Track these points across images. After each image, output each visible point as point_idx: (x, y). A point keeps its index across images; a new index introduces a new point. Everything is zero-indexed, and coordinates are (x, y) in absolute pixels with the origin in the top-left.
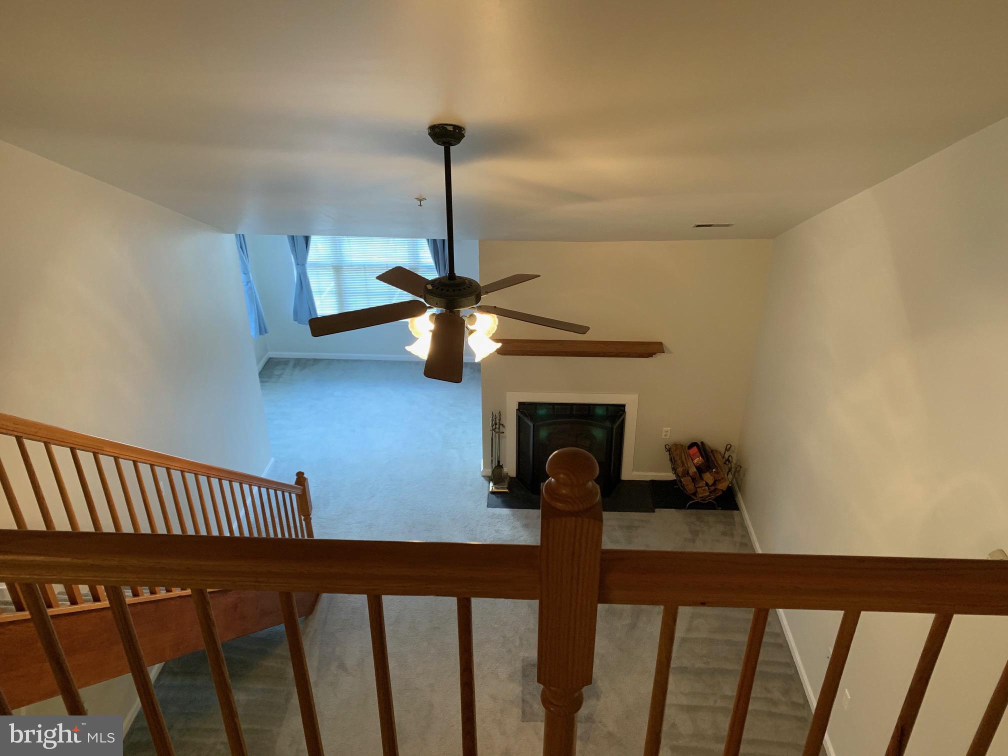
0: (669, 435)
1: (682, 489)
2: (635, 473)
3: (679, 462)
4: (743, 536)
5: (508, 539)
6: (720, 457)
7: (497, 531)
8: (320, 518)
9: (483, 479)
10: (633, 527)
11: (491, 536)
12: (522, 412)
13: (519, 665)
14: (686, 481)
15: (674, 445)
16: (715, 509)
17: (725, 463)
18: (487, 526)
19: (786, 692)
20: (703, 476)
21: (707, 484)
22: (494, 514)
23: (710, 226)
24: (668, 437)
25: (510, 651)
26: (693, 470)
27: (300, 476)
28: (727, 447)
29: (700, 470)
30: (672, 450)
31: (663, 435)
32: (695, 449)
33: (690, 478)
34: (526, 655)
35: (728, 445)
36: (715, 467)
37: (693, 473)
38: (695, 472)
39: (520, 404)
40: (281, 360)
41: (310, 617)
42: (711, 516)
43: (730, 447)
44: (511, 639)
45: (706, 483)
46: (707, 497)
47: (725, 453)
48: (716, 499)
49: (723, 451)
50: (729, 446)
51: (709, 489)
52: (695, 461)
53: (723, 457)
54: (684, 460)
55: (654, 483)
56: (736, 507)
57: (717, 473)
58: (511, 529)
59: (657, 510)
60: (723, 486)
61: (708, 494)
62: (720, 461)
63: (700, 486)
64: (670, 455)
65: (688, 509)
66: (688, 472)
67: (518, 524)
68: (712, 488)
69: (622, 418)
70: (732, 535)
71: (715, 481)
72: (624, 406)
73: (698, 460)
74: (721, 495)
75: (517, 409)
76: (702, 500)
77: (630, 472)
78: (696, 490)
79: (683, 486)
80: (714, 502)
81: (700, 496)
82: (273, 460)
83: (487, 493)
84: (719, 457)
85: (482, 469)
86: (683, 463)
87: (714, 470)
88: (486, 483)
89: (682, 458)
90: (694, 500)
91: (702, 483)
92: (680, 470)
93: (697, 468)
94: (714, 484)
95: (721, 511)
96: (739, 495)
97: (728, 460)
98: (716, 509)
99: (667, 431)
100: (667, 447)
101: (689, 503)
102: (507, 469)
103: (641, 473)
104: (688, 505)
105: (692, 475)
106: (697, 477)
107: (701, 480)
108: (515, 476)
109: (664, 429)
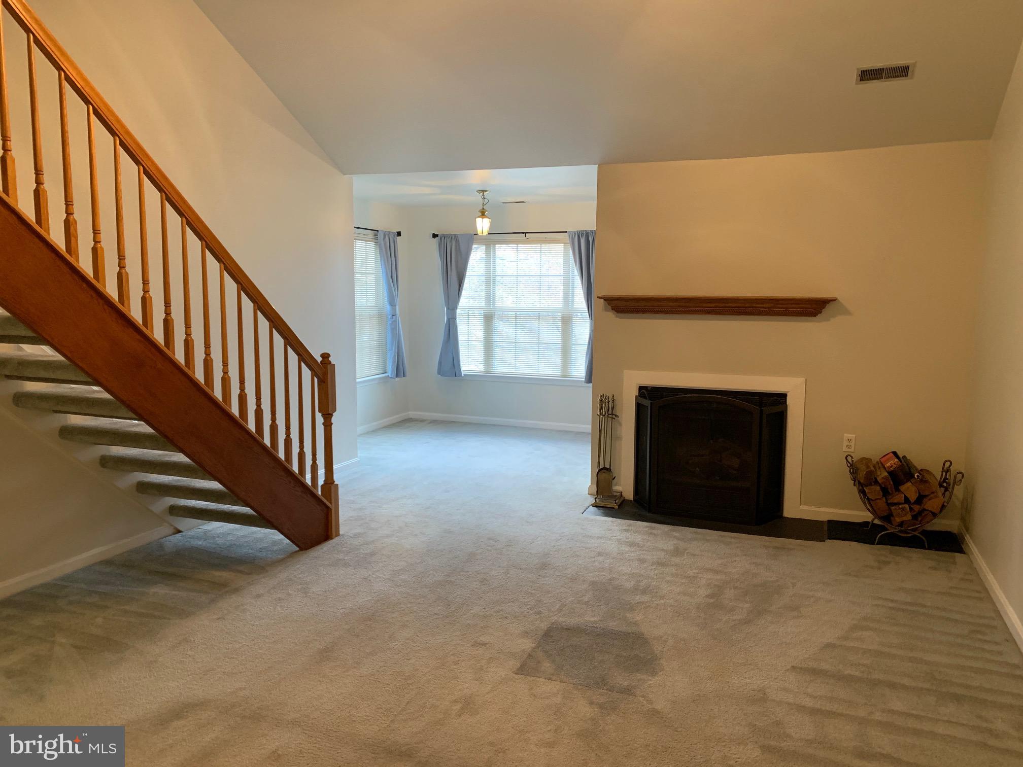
0: (853, 446)
2: (803, 507)
9: (589, 496)
12: (643, 401)
20: (899, 486)
21: (907, 500)
24: (852, 449)
28: (944, 464)
29: (895, 476)
31: (845, 446)
33: (878, 488)
35: (946, 461)
37: (883, 479)
39: (641, 388)
43: (950, 466)
45: (906, 497)
46: (909, 524)
50: (949, 463)
51: (911, 509)
52: (887, 465)
57: (923, 481)
59: (828, 541)
61: (909, 518)
63: (896, 501)
65: (879, 543)
66: (876, 477)
68: (917, 508)
69: (779, 409)
71: (921, 496)
72: (785, 395)
73: (892, 463)
75: (636, 396)
76: (901, 531)
77: (795, 508)
78: (890, 510)
79: (869, 501)
80: (921, 537)
81: (898, 521)
87: (918, 477)
90: (888, 530)
91: (899, 498)
92: (862, 474)
94: (919, 501)
98: (926, 549)
99: (849, 440)
100: (849, 459)
101: (880, 535)
102: (621, 487)
103: (813, 508)
104: (877, 539)
105: (882, 483)
106: (889, 487)
107: (897, 493)
108: (632, 499)
109: (846, 435)
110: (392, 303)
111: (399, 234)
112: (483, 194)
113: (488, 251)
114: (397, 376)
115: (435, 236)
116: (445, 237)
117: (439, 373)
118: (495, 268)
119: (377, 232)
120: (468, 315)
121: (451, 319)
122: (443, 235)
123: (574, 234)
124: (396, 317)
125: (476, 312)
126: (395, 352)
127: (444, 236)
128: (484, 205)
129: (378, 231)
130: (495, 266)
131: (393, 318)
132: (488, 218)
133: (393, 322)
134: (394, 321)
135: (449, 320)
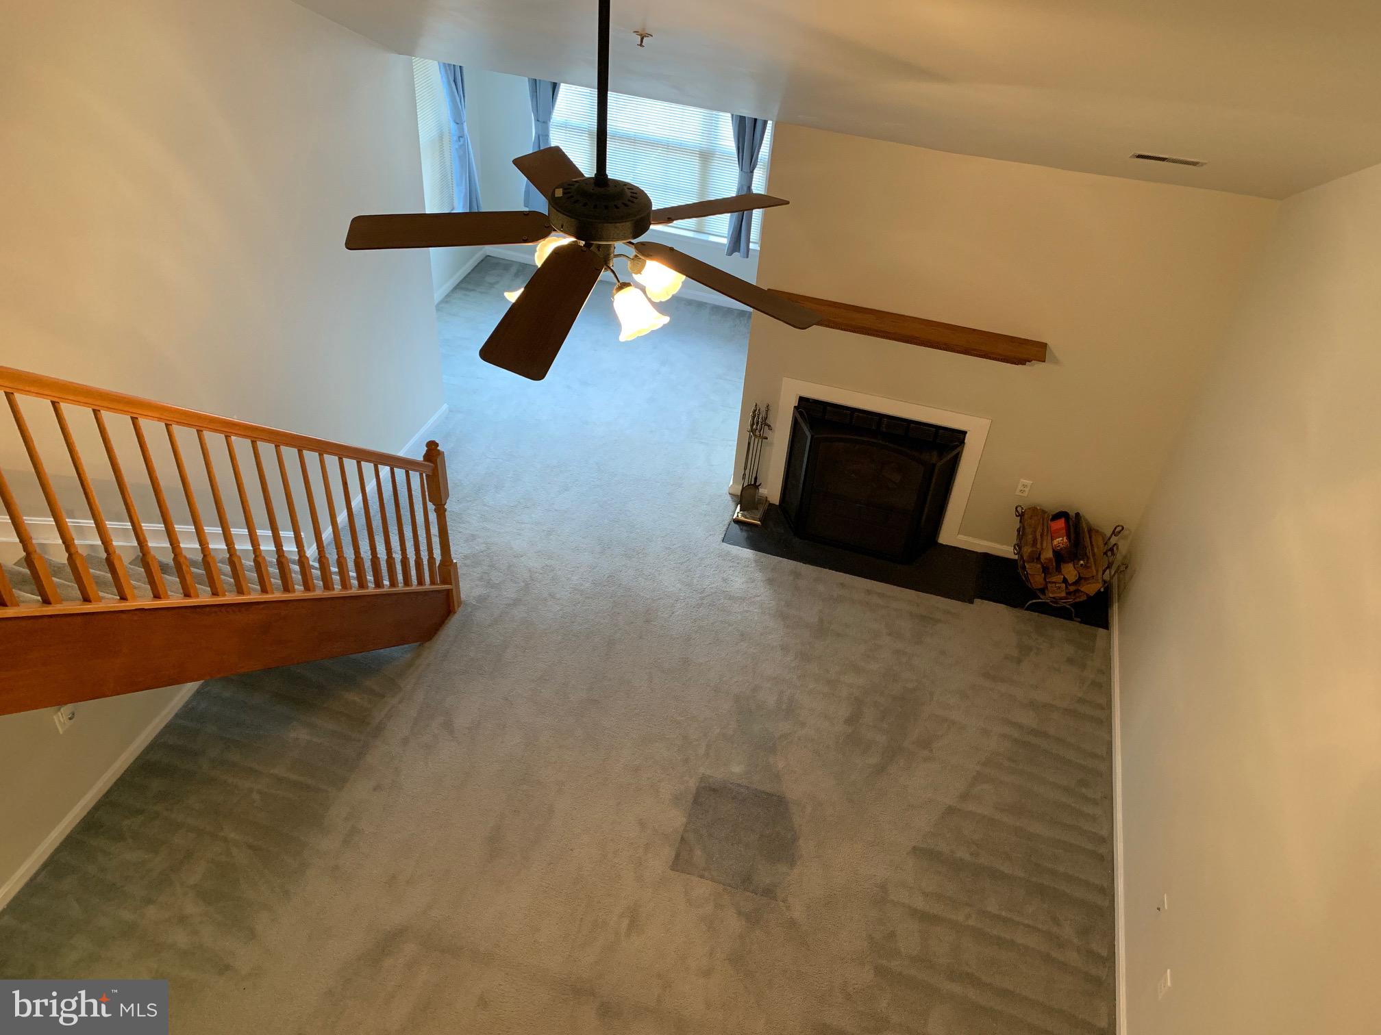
0: (1026, 492)
1: (1024, 579)
2: (961, 537)
3: (1030, 537)
4: (1101, 672)
5: (738, 595)
6: (1101, 543)
7: (725, 580)
8: (485, 505)
9: (729, 498)
10: (931, 619)
11: (713, 585)
12: (801, 414)
13: (693, 783)
14: (1033, 570)
15: (1030, 509)
16: (1070, 618)
17: (1105, 553)
18: (713, 570)
19: (1084, 932)
20: (1062, 567)
21: (1065, 581)
22: (728, 553)
23: (1163, 159)
24: (1025, 494)
25: (686, 761)
26: (1048, 554)
27: (432, 447)
28: (1116, 528)
29: (1060, 557)
30: (1026, 516)
31: (1018, 490)
32: (1061, 523)
33: (1039, 566)
34: (708, 772)
35: (1118, 526)
36: (1085, 556)
37: (1046, 559)
38: (1050, 560)
39: (801, 399)
40: (501, 261)
41: (427, 644)
42: (1060, 630)
43: (1121, 531)
44: (694, 743)
45: (1065, 578)
46: (1061, 598)
47: (1110, 539)
48: (1075, 605)
49: (1108, 533)
50: (1120, 528)
51: (1066, 587)
52: (1055, 542)
53: (1106, 544)
54: (1039, 537)
55: (987, 558)
56: (1105, 624)
57: (1085, 567)
58: (747, 582)
59: (977, 601)
60: (1091, 588)
61: (1063, 594)
62: (1099, 547)
63: (1053, 580)
64: (1020, 522)
65: (1027, 609)
66: (1040, 555)
67: (758, 576)
68: (1072, 588)
69: (955, 452)
70: (1083, 667)
71: (1080, 578)
72: (964, 433)
73: (1061, 541)
74: (1083, 601)
75: (795, 407)
76: (1051, 602)
77: (952, 533)
78: (1047, 585)
79: (1027, 576)
80: (1071, 609)
81: (1051, 595)
82: (445, 407)
83: (727, 519)
84: (1098, 541)
85: (731, 483)
86: (1035, 541)
87: (1082, 562)
88: (731, 504)
89: (1035, 532)
90: (1040, 599)
91: (1059, 578)
92: (1027, 550)
93: (1054, 551)
94: (1076, 583)
95: (1078, 624)
96: (1116, 607)
97: (1111, 550)
98: (1072, 620)
99: (1025, 486)
100: (1019, 509)
101: (1030, 602)
102: (766, 490)
103: (971, 539)
104: (1028, 604)
105: (1045, 563)
106: (1051, 567)
107: (1057, 573)
108: (778, 504)
109: (1022, 480)
110: (458, 121)
121: (543, 136)
124: (464, 141)
131: (460, 141)
133: (460, 146)
134: (464, 145)
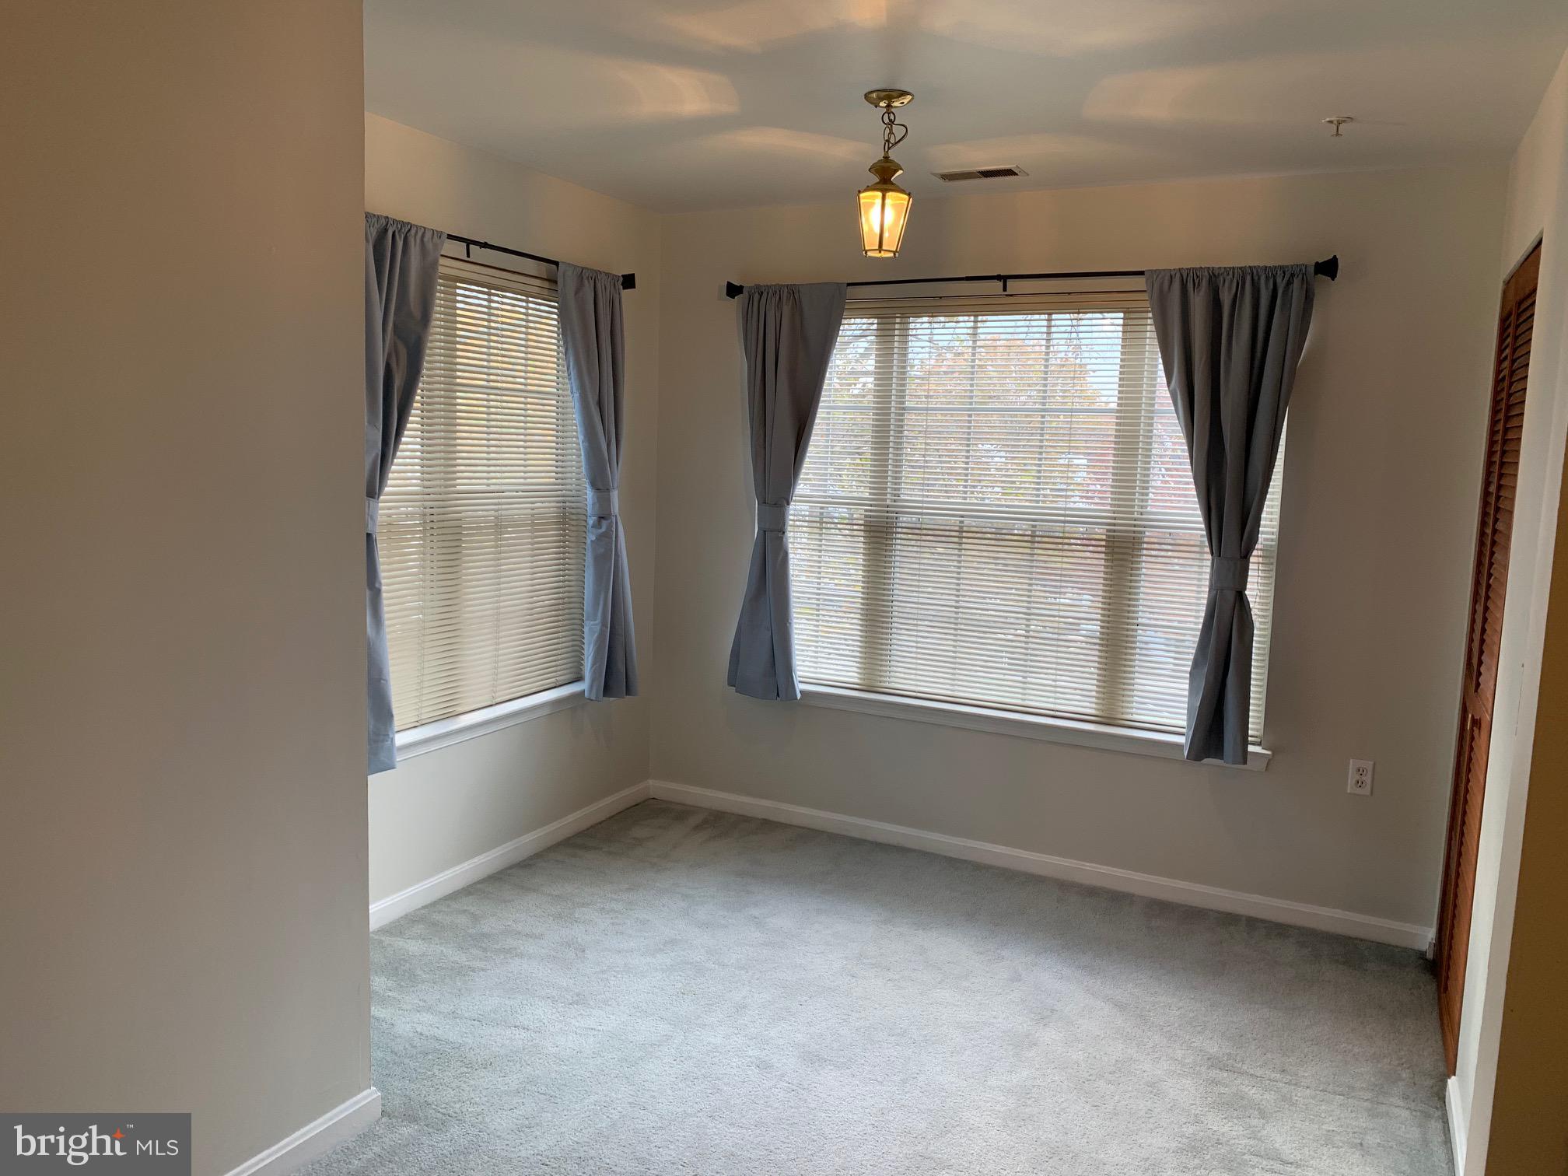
111: (629, 281)
112: (889, 106)
113: (885, 335)
114: (607, 690)
115: (733, 290)
116: (761, 294)
117: (731, 683)
118: (904, 385)
119: (554, 266)
120: (821, 523)
121: (772, 530)
122: (758, 287)
123: (1167, 278)
124: (611, 524)
125: (843, 511)
126: (604, 625)
127: (760, 291)
128: (889, 145)
129: (556, 263)
130: (904, 379)
131: (600, 526)
132: (902, 191)
133: (600, 537)
134: (604, 534)
135: (763, 532)
